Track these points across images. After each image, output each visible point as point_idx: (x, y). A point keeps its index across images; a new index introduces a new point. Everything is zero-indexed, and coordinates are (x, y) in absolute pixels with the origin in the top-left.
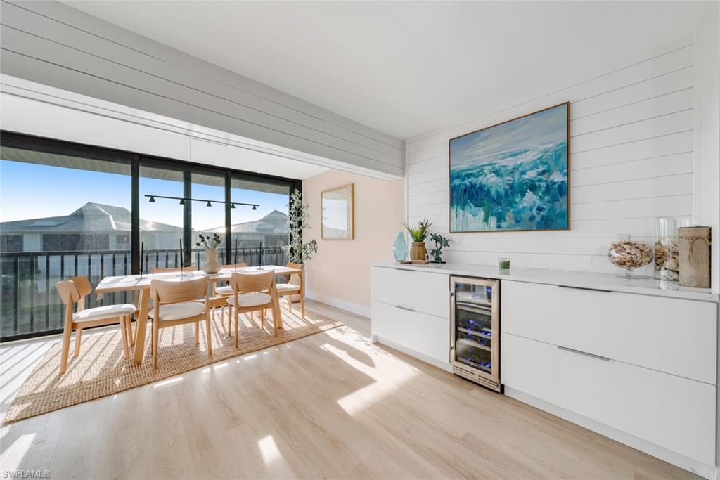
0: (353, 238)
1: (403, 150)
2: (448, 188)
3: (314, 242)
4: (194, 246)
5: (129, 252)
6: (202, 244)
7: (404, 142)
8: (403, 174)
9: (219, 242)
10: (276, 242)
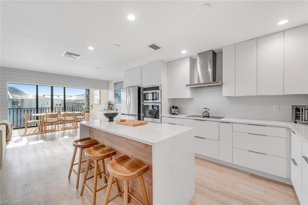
0: (100, 104)
1: (108, 83)
2: (114, 94)
3: (92, 105)
4: (54, 107)
5: (35, 108)
6: (56, 106)
7: (108, 81)
8: (108, 89)
9: (61, 105)
10: (80, 105)
